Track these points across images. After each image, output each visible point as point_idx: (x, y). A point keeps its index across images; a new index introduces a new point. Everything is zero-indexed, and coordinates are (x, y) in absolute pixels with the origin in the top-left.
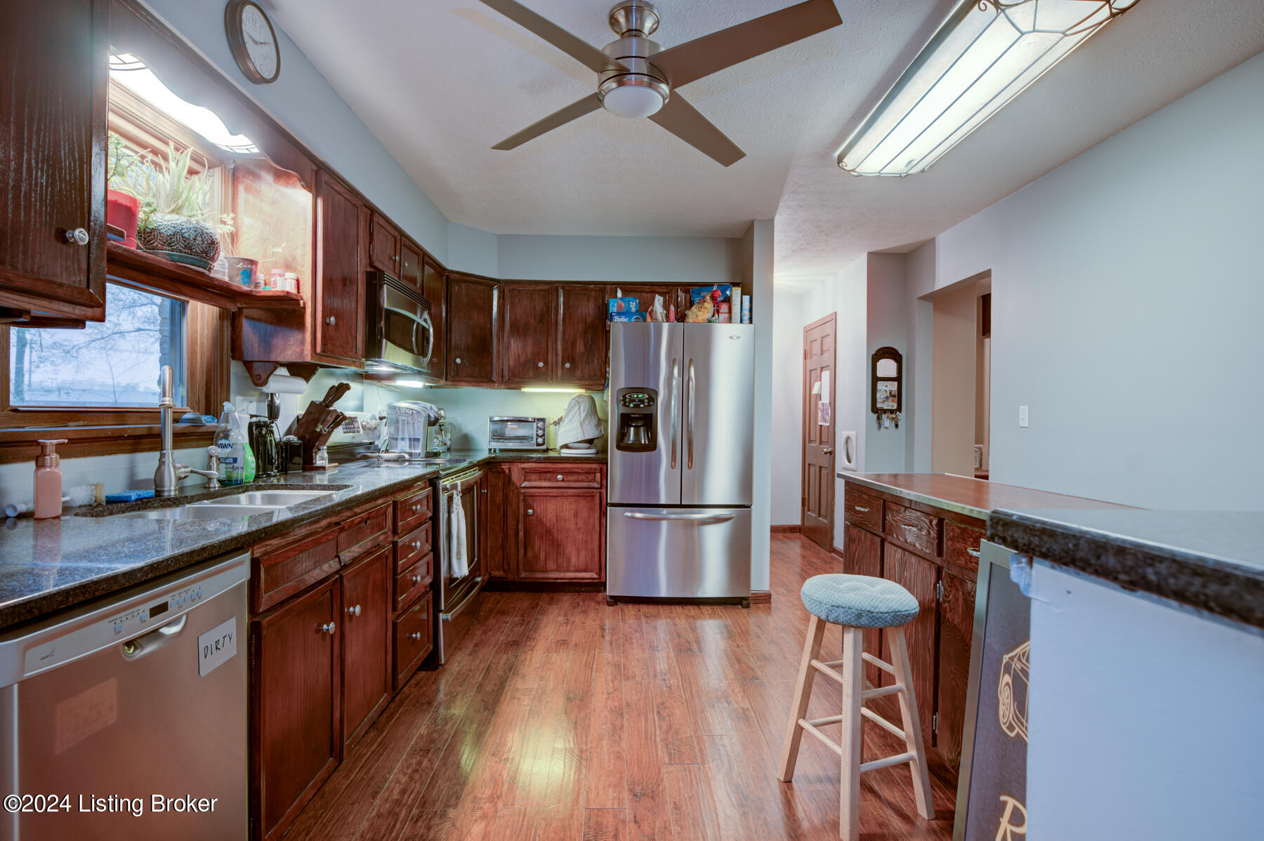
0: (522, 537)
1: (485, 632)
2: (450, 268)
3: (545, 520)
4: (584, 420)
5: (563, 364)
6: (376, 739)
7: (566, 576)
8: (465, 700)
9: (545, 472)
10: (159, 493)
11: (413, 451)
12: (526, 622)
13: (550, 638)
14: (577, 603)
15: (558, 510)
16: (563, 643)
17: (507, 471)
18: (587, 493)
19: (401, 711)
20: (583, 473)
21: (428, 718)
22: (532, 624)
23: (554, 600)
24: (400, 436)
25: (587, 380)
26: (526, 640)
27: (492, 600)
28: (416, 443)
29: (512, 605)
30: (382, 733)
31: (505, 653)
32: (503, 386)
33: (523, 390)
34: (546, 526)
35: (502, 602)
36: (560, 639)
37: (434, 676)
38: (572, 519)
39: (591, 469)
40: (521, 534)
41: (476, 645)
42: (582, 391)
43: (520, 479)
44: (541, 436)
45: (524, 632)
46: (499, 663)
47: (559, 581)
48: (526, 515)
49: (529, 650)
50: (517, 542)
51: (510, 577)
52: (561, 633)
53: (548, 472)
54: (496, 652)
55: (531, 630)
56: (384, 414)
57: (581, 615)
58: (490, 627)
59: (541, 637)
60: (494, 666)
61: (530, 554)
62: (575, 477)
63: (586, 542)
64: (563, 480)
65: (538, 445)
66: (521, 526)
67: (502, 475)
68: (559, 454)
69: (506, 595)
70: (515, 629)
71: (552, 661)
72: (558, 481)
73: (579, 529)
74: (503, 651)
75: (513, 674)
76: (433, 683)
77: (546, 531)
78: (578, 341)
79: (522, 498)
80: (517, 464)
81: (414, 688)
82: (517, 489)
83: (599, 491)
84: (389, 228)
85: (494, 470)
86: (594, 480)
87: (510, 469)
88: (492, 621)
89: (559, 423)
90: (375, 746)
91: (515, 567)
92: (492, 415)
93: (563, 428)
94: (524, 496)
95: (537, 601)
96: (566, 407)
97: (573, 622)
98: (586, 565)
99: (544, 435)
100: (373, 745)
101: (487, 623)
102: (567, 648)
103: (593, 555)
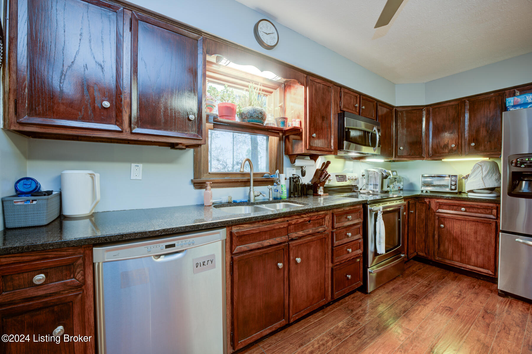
0: (437, 239)
1: (403, 283)
2: (396, 105)
3: (452, 232)
4: (485, 176)
5: (469, 144)
6: (320, 317)
7: (467, 267)
8: (370, 318)
9: (453, 205)
10: (249, 200)
11: (375, 190)
12: (430, 286)
13: (441, 303)
14: (473, 285)
15: (462, 228)
16: (449, 310)
17: (428, 203)
18: (485, 220)
19: (338, 308)
20: (481, 208)
21: (347, 318)
22: (434, 288)
23: (457, 279)
24: (370, 183)
25: (488, 152)
26: (424, 298)
27: (416, 266)
28: (376, 186)
29: (427, 274)
30: (324, 315)
31: (407, 300)
32: (429, 159)
33: (443, 160)
34: (453, 235)
35: (422, 269)
36: (448, 306)
37: (363, 297)
38: (473, 235)
39: (489, 206)
40: (436, 237)
41: (394, 289)
42: (487, 159)
43: (436, 207)
44: (454, 185)
45: (425, 292)
46: (400, 305)
47: (462, 268)
48: (439, 227)
49: (423, 305)
50: (434, 241)
51: (429, 258)
52: (451, 302)
53: (455, 205)
54: (402, 297)
55: (431, 292)
56: (364, 174)
57: (473, 295)
58: (407, 282)
59: (435, 299)
60: (396, 305)
61: (442, 248)
62: (475, 210)
63: (484, 251)
64: (466, 211)
65: (452, 189)
66: (436, 233)
67: (425, 204)
68: (467, 195)
69: (427, 266)
70: (421, 288)
71: (435, 318)
72: (462, 211)
73: (478, 242)
74: (407, 299)
75: (405, 316)
76: (361, 300)
77: (453, 238)
78: (481, 129)
79: (437, 217)
80: (434, 199)
81: (351, 299)
82: (435, 212)
83: (495, 220)
84: (352, 93)
85: (420, 201)
86: (491, 214)
87: (429, 202)
88: (410, 278)
89: (467, 178)
90: (318, 320)
91: (432, 253)
92: (423, 174)
93: (470, 180)
94: (439, 217)
95: (445, 275)
96: (472, 169)
97: (464, 298)
98: (484, 265)
99: (456, 184)
100: (317, 319)
101: (406, 279)
102: (450, 314)
103: (489, 259)
